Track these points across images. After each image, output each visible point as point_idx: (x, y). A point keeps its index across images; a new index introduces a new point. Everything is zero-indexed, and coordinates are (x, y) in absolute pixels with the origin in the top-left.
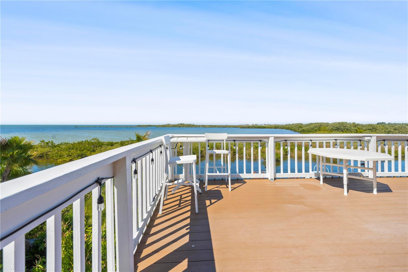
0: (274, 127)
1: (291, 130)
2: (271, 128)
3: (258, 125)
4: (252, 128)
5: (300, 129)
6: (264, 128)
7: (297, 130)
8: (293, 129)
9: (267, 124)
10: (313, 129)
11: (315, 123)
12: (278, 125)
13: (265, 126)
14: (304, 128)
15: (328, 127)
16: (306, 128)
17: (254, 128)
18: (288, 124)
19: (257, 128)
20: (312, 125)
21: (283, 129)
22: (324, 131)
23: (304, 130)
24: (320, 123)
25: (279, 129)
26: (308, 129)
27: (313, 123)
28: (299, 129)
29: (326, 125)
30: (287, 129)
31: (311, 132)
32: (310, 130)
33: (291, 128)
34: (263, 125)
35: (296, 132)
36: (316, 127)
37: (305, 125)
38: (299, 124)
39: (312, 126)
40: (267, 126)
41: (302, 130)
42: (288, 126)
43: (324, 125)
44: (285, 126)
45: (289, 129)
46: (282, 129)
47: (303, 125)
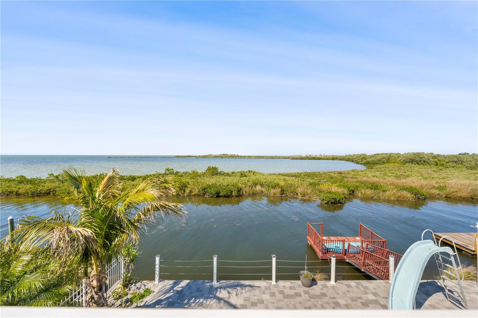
0: (332, 158)
1: (353, 161)
3: (312, 156)
4: (305, 159)
5: (364, 161)
6: (320, 159)
7: (360, 162)
8: (354, 160)
9: (323, 155)
10: (379, 161)
11: (383, 154)
12: (336, 156)
13: (320, 156)
14: (369, 160)
15: (400, 158)
16: (371, 160)
17: (308, 159)
18: (348, 155)
19: (311, 159)
20: (379, 155)
21: (343, 160)
22: (394, 163)
23: (368, 162)
24: (389, 153)
25: (337, 160)
26: (373, 161)
27: (379, 153)
28: (362, 161)
29: (396, 156)
30: (347, 161)
31: (377, 164)
32: (376, 161)
33: (352, 159)
34: (318, 156)
35: (359, 164)
36: (384, 158)
37: (370, 156)
38: (362, 154)
39: (379, 158)
40: (323, 157)
41: (366, 161)
42: (349, 156)
43: (394, 155)
44: (345, 157)
45: (349, 161)
46: (341, 160)
47: (366, 156)
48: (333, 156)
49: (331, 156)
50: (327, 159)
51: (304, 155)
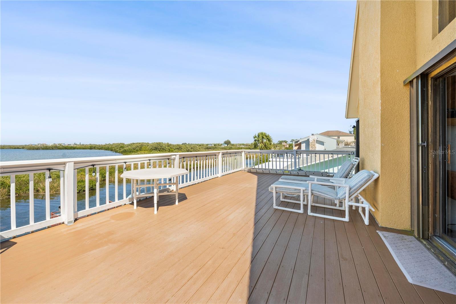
0: (89, 147)
1: (112, 150)
2: (85, 149)
3: (64, 145)
4: (53, 149)
5: (122, 150)
6: (74, 149)
7: (119, 151)
8: (113, 149)
9: (79, 144)
10: (134, 149)
11: (137, 143)
12: (94, 145)
13: (75, 146)
14: (126, 148)
15: (149, 147)
16: (128, 148)
17: (57, 149)
18: (108, 144)
19: (61, 149)
20: (134, 145)
21: (102, 149)
22: (145, 150)
23: (125, 150)
24: (142, 143)
25: (96, 149)
26: (129, 149)
27: (134, 143)
28: (120, 150)
29: (146, 145)
30: (106, 150)
31: (132, 152)
32: (131, 150)
33: (111, 148)
34: (72, 145)
35: (117, 152)
36: (138, 147)
37: (127, 145)
38: (121, 143)
39: (134, 146)
40: (78, 147)
41: (123, 150)
42: (108, 146)
43: (145, 145)
44: (104, 147)
45: (108, 150)
46: (100, 149)
47: (124, 145)
48: (90, 146)
49: (89, 146)
50: (83, 149)
51: (50, 144)
